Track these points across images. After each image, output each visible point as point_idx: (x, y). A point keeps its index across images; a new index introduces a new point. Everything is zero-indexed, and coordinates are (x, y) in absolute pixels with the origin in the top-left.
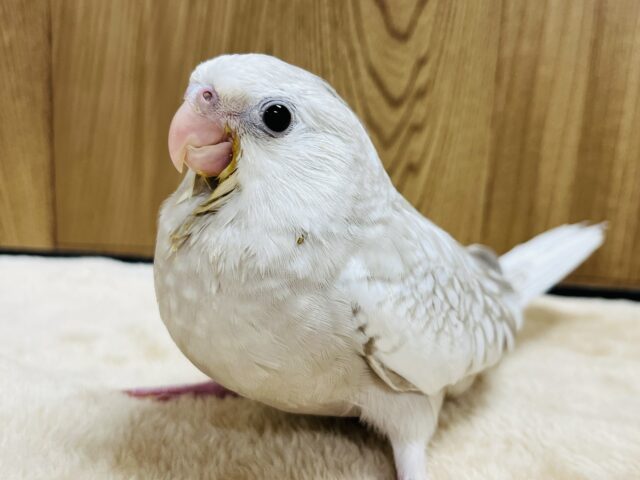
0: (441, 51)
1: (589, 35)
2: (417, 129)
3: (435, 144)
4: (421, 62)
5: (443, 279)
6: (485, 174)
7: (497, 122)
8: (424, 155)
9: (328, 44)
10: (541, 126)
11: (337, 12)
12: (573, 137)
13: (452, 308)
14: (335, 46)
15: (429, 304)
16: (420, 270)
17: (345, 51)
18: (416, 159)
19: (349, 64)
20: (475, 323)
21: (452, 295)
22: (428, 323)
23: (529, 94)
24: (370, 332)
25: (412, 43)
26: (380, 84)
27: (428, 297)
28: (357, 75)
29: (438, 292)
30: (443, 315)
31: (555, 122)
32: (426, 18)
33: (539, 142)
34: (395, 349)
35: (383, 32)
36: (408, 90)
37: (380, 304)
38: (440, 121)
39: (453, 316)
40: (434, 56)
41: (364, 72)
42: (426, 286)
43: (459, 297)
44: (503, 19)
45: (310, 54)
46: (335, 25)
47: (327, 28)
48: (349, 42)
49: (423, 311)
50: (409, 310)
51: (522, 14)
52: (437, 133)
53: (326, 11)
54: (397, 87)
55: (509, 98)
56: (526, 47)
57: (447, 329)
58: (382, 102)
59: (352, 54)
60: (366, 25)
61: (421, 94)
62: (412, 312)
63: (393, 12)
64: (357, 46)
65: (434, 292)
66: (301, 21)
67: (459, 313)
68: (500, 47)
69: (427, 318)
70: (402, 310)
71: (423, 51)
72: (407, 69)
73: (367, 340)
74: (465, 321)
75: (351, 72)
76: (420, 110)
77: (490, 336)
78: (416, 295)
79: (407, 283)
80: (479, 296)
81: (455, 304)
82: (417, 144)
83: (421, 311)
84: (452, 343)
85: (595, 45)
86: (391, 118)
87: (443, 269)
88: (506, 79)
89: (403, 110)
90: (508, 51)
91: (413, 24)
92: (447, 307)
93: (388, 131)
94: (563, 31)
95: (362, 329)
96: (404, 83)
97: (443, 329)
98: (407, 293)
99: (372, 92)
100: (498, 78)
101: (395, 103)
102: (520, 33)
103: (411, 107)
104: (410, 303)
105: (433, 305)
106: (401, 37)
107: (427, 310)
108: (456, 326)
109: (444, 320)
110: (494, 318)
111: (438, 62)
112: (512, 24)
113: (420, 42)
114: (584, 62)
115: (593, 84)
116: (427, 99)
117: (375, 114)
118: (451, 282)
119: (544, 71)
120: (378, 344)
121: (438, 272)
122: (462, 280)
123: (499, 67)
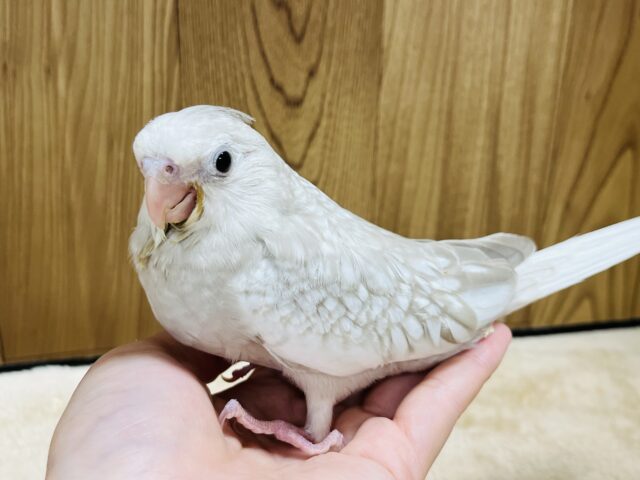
0: (328, 175)
1: (440, 154)
10: (407, 225)
25: (303, 171)
31: (417, 221)
32: (314, 151)
37: (255, 311)
44: (376, 148)
51: (390, 143)
55: (382, 206)
56: (394, 168)
63: (286, 147)
68: (374, 168)
71: (313, 176)
85: (446, 163)
88: (379, 192)
90: (380, 171)
91: (304, 156)
94: (421, 154)
100: (373, 192)
102: (389, 157)
106: (296, 166)
112: (382, 151)
113: (311, 169)
114: (438, 176)
115: (444, 191)
119: (408, 185)
123: (374, 183)
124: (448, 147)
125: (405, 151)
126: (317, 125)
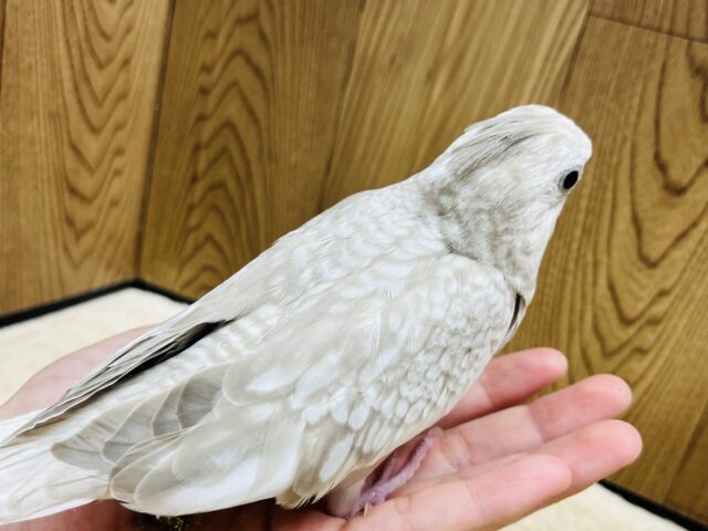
2: (641, 351)
3: (654, 371)
4: (663, 293)
8: (642, 377)
9: (575, 246)
17: (590, 258)
19: (590, 270)
25: (658, 273)
26: (616, 300)
28: (595, 283)
32: (679, 255)
35: (634, 256)
36: (642, 314)
38: (666, 353)
41: (603, 282)
46: (586, 231)
47: (578, 232)
48: (595, 253)
52: (660, 362)
53: (581, 217)
54: (632, 309)
58: (613, 316)
59: (596, 264)
60: (616, 241)
61: (654, 322)
63: (646, 237)
64: (603, 258)
71: (668, 284)
72: (647, 295)
75: (590, 279)
76: (649, 336)
82: (638, 365)
86: (617, 334)
89: (632, 330)
91: (664, 256)
93: (612, 343)
96: (641, 306)
99: (608, 305)
101: (626, 322)
103: (641, 330)
106: (650, 264)
113: (667, 275)
116: (660, 328)
117: (603, 326)
126: (694, 225)
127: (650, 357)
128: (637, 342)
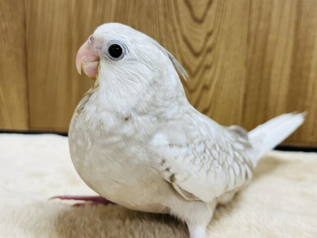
0: (219, 30)
1: (294, 18)
2: (208, 67)
3: (217, 76)
4: (209, 34)
5: (209, 145)
6: (242, 90)
7: (249, 64)
8: (212, 81)
9: (162, 26)
10: (271, 65)
11: (167, 10)
12: (287, 71)
13: (214, 159)
14: (166, 27)
15: (202, 157)
16: (196, 141)
17: (171, 29)
18: (208, 83)
19: (173, 35)
20: (229, 165)
21: (214, 152)
22: (202, 167)
23: (264, 49)
24: (172, 171)
25: (204, 25)
26: (189, 45)
27: (201, 154)
28: (177, 41)
29: (207, 151)
30: (210, 162)
31: (278, 63)
32: (212, 12)
33: (270, 74)
34: (185, 180)
35: (190, 20)
36: (203, 48)
37: (176, 158)
38: (220, 64)
39: (216, 163)
40: (216, 31)
41: (181, 40)
42: (200, 148)
43: (219, 153)
44: (250, 12)
45: (154, 31)
46: (166, 16)
47: (162, 18)
48: (173, 25)
49: (199, 161)
50: (191, 160)
51: (260, 9)
53: (161, 10)
54: (198, 46)
55: (254, 52)
56: (262, 25)
57: (212, 169)
58: (190, 55)
59: (175, 31)
60: (181, 16)
61: (210, 50)
62: (193, 161)
63: (194, 9)
64: (177, 26)
65: (205, 151)
66: (149, 14)
67: (219, 161)
68: (249, 26)
69: (201, 164)
70: (187, 161)
71: (210, 29)
72: (202, 38)
73: (171, 175)
74: (223, 165)
75: (174, 40)
76: (209, 58)
77: (238, 172)
78: (195, 153)
79: (190, 147)
80: (231, 152)
81: (217, 157)
82: (208, 75)
83: (198, 161)
84: (216, 176)
85: (297, 23)
86: (195, 63)
87: (210, 140)
88: (252, 41)
89: (201, 58)
90: (253, 28)
91: (205, 15)
92: (212, 158)
93: (193, 69)
94: (281, 17)
95: (168, 170)
96: (201, 45)
97: (210, 169)
98: (190, 152)
99: (185, 49)
100: (248, 41)
101: (196, 55)
102: (259, 19)
103: (205, 57)
104: (192, 157)
105: (204, 157)
106: (199, 21)
107: (201, 161)
108: (218, 167)
109: (211, 164)
110: (239, 163)
111: (218, 34)
112: (255, 14)
113: (208, 25)
114: (292, 32)
115: (296, 43)
116: (213, 53)
117: (187, 61)
118: (214, 147)
119: (272, 37)
120: (177, 177)
121: (207, 142)
122: (221, 145)
123: (249, 35)
124: (299, 13)
125: (270, 14)
127: (213, 69)
128: (205, 63)
